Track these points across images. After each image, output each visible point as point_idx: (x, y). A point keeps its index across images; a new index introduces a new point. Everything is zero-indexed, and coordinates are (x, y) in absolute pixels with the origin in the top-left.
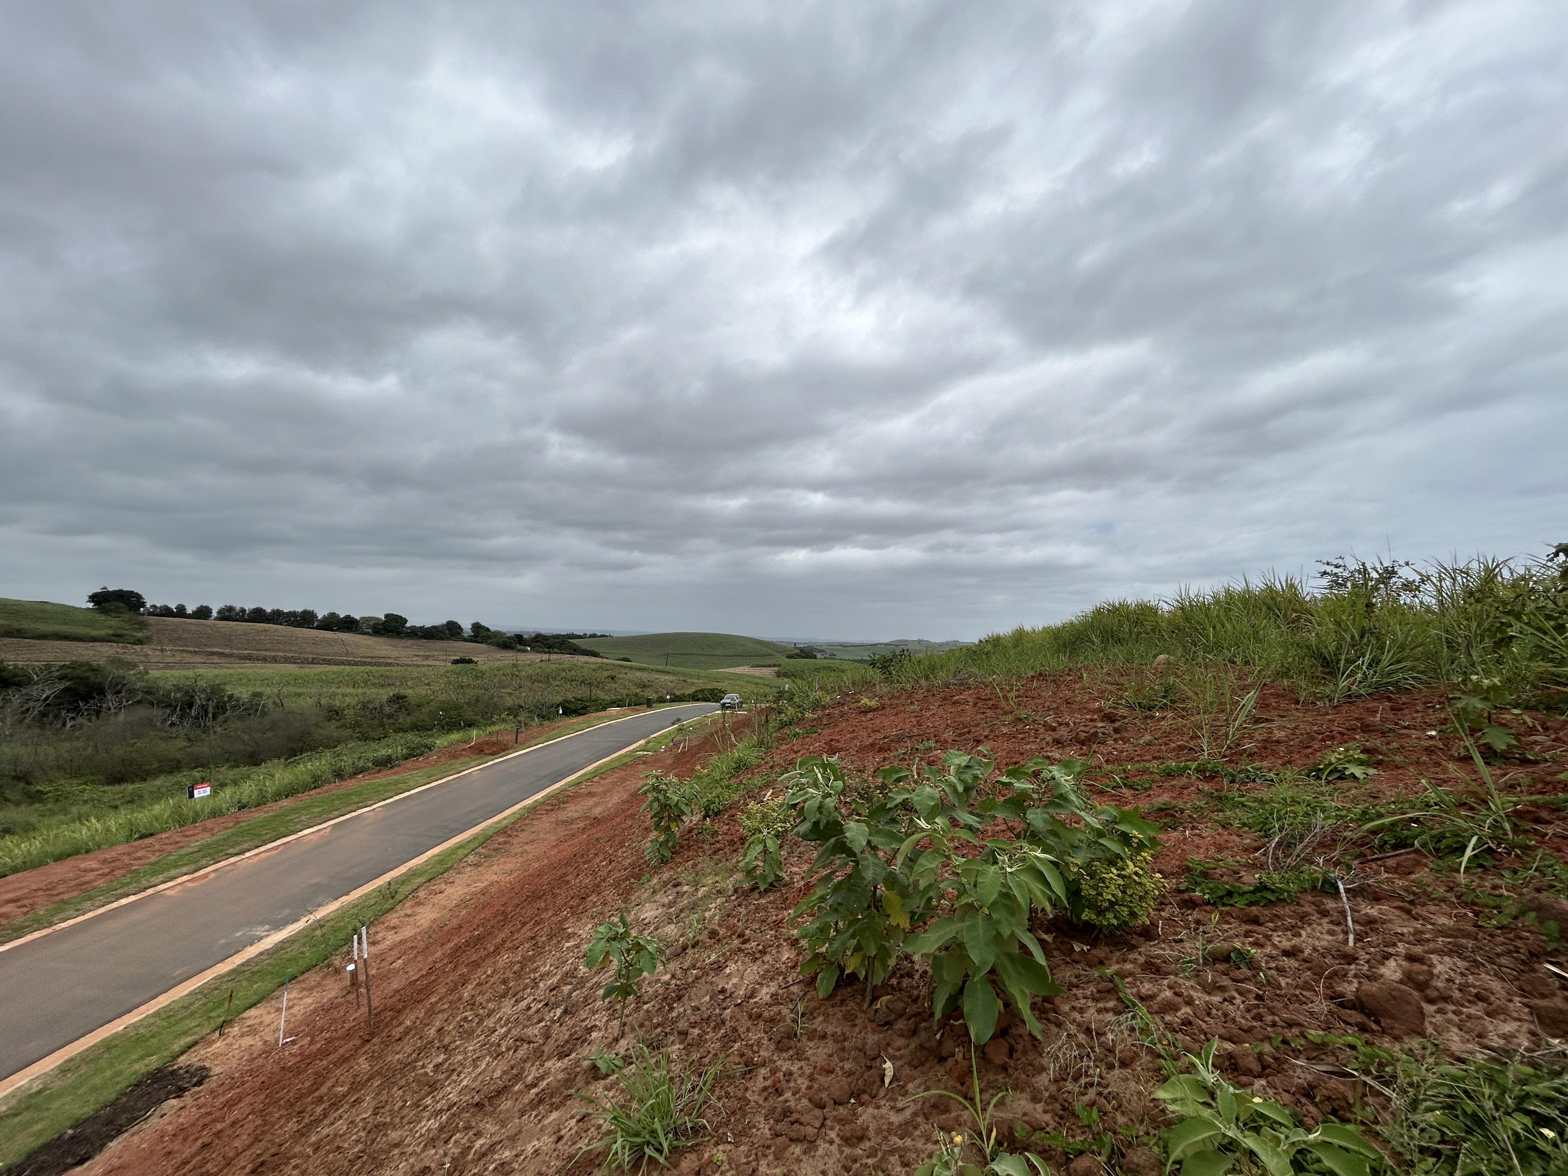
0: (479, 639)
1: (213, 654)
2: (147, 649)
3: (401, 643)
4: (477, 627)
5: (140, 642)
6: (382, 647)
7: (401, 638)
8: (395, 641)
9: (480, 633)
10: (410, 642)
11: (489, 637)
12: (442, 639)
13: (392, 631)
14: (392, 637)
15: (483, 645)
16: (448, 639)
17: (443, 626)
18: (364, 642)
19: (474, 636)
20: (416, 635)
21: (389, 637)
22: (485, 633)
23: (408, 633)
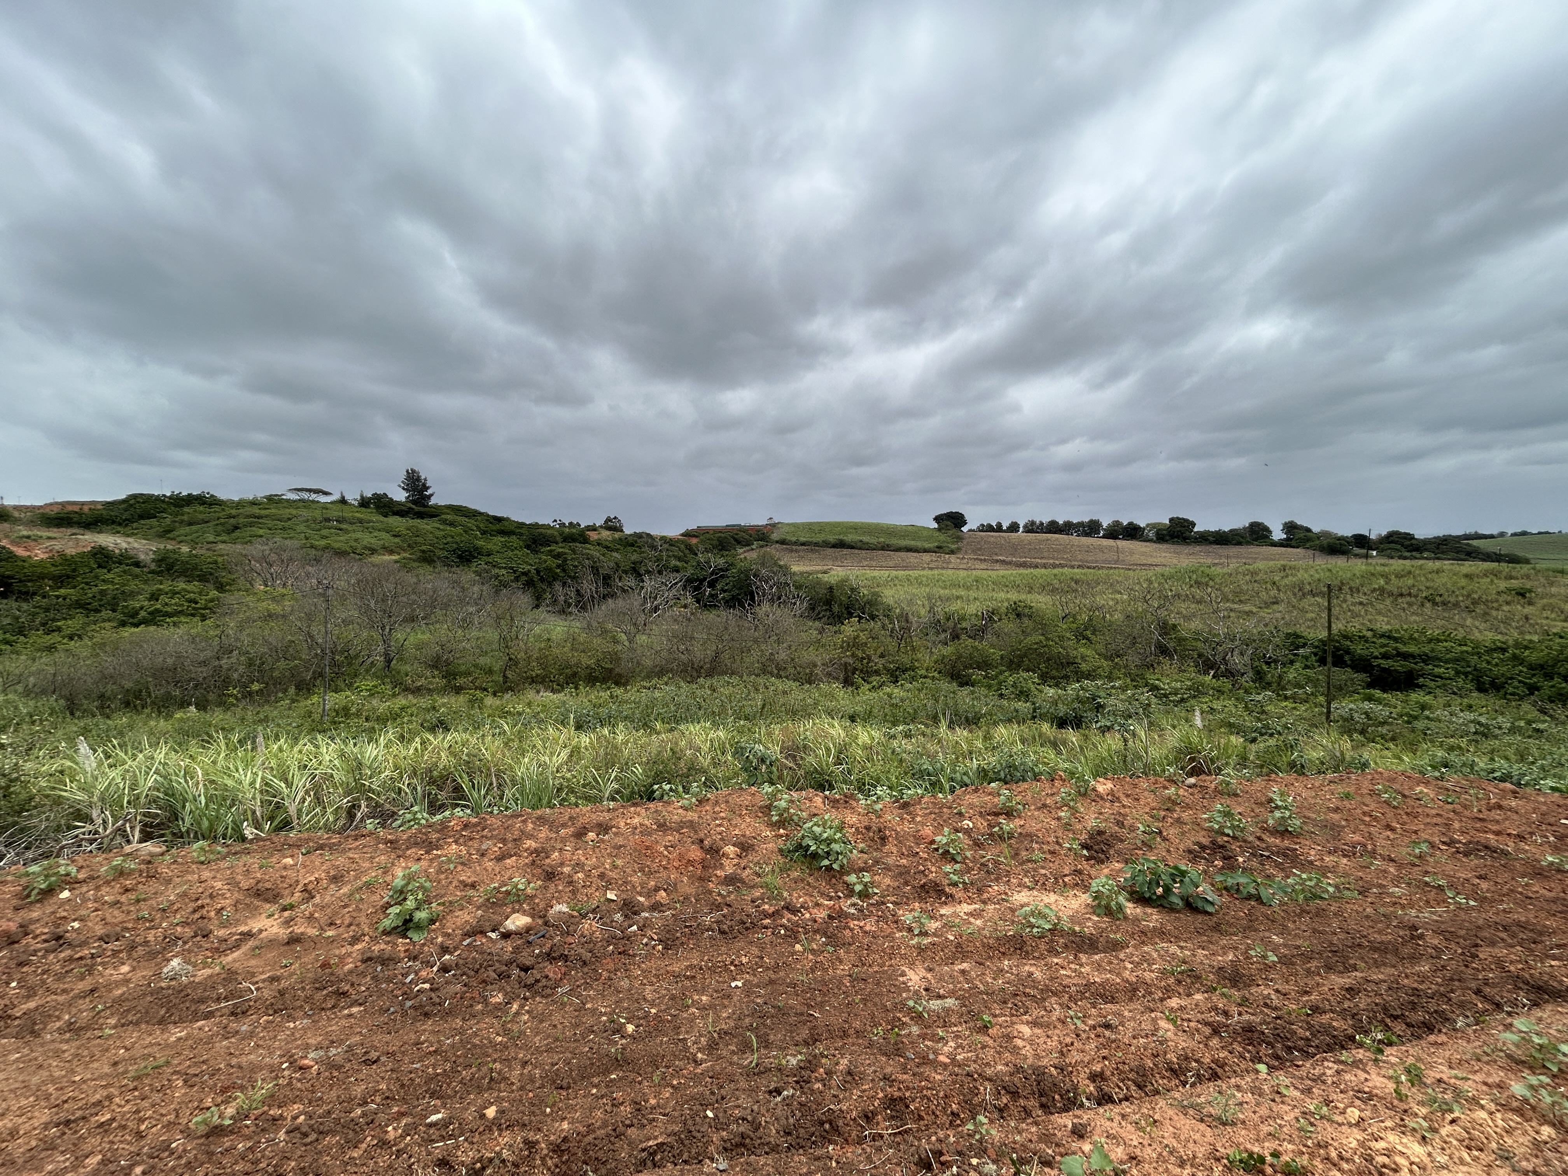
0: (1293, 543)
1: (997, 561)
2: (953, 558)
3: (1186, 549)
4: (1290, 528)
5: (952, 552)
7: (1188, 544)
8: (1181, 548)
9: (1296, 535)
10: (1198, 548)
11: (1309, 540)
12: (1239, 543)
13: (1178, 537)
14: (1178, 543)
16: (1248, 543)
17: (1245, 528)
19: (1287, 539)
20: (1206, 540)
21: (1173, 543)
22: (1302, 535)
23: (1196, 538)
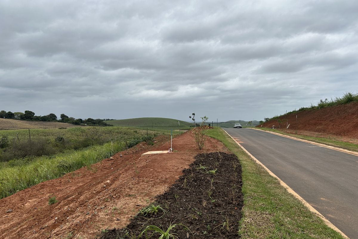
0: (64, 121)
3: (33, 123)
4: (63, 116)
6: (26, 124)
7: (33, 121)
8: (31, 122)
9: (64, 118)
10: (37, 122)
11: (69, 120)
12: (49, 121)
13: (28, 118)
14: (29, 120)
15: (66, 123)
16: (52, 121)
17: (48, 116)
18: (19, 123)
19: (63, 120)
20: (39, 120)
21: (27, 120)
22: (66, 119)
23: (35, 119)
